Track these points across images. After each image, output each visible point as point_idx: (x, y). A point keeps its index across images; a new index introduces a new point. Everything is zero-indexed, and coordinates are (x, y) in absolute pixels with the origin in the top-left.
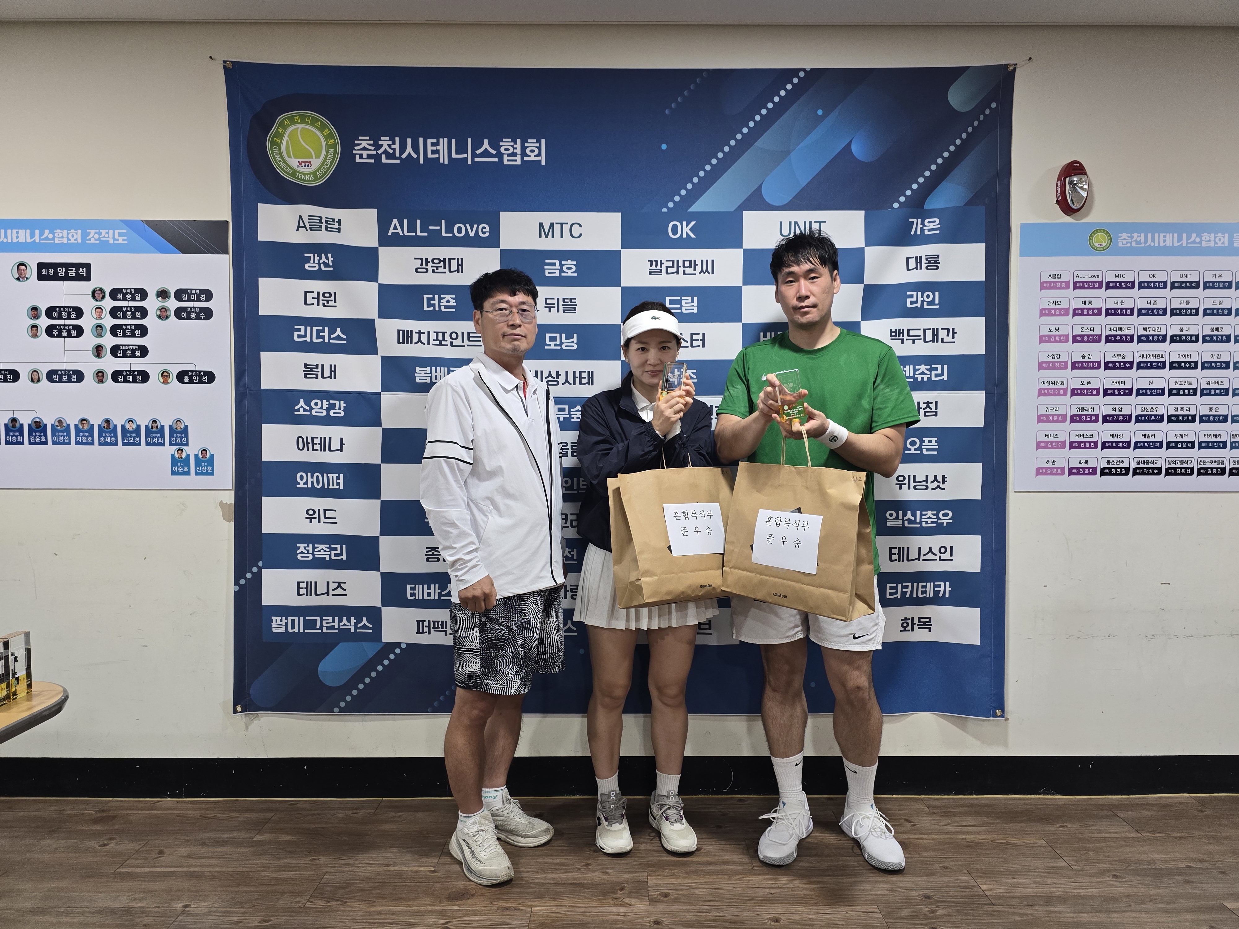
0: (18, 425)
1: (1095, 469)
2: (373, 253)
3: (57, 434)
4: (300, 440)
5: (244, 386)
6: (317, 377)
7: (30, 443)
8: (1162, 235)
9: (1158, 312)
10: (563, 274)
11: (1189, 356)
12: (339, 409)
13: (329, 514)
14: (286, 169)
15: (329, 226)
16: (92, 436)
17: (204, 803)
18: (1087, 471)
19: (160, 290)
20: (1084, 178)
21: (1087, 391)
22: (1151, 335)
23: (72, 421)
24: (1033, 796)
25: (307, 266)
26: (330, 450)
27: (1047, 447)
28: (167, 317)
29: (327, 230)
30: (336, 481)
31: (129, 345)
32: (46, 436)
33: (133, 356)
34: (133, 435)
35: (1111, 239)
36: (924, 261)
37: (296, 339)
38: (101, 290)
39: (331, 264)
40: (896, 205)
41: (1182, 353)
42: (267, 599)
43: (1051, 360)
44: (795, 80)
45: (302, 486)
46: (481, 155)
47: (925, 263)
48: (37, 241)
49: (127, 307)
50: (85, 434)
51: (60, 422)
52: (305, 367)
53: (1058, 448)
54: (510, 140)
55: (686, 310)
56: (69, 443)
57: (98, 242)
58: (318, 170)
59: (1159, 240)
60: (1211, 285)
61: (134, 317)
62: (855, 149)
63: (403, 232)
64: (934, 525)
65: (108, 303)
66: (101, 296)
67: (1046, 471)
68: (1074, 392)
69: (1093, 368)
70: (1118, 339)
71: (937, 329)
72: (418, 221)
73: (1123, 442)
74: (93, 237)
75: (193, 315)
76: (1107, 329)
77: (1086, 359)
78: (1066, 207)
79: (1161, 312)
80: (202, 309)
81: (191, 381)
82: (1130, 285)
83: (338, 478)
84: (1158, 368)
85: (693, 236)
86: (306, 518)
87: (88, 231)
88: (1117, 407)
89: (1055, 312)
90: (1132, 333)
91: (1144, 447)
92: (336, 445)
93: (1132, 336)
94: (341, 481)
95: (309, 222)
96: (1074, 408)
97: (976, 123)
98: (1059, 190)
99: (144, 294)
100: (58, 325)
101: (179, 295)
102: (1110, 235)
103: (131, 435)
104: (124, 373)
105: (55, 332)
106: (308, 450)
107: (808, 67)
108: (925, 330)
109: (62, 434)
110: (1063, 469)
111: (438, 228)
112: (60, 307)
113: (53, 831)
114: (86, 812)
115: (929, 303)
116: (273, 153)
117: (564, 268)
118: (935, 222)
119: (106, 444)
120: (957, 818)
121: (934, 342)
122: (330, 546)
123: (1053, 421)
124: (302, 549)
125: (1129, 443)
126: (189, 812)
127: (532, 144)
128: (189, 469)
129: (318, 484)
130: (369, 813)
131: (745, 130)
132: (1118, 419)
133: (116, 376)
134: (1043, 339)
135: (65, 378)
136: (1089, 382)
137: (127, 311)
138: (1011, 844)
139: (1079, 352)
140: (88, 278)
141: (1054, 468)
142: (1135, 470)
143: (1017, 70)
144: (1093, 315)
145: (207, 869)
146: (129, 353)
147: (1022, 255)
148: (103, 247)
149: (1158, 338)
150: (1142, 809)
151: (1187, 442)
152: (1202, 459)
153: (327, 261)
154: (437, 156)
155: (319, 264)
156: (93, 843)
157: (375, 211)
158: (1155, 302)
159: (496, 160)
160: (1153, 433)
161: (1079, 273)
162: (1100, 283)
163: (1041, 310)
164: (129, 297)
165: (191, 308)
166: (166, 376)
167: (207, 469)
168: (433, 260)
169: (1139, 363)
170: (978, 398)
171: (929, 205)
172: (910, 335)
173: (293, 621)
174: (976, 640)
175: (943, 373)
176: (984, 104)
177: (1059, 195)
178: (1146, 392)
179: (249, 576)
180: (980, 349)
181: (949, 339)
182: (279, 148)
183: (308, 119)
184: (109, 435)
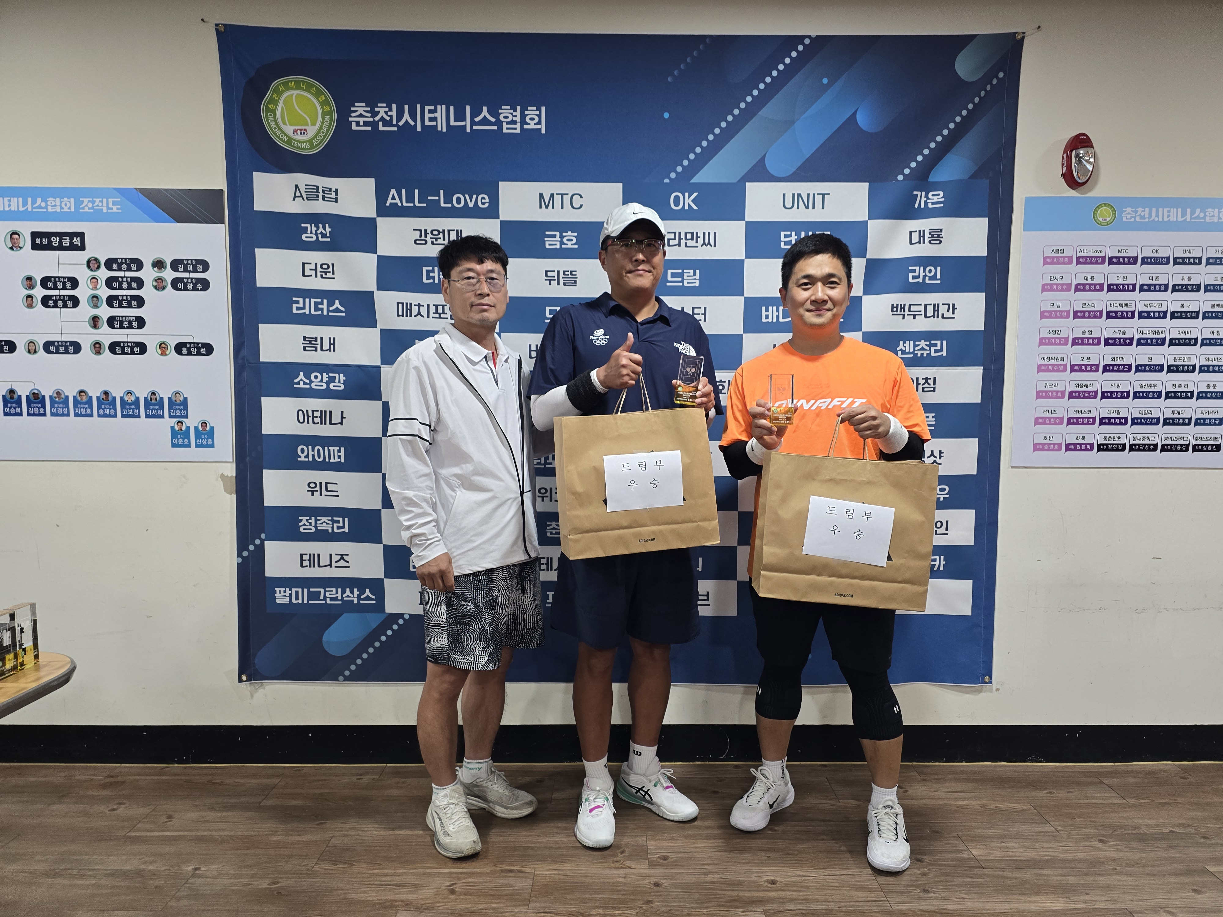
0: (16, 396)
1: (1092, 445)
2: (371, 224)
3: (56, 406)
4: (301, 413)
5: (243, 358)
6: (316, 350)
7: (29, 415)
8: (1166, 210)
9: (1160, 288)
10: (563, 246)
11: (1189, 332)
12: (339, 382)
13: (330, 487)
14: (282, 136)
15: (326, 195)
16: (91, 408)
17: (211, 768)
18: (1083, 447)
19: (156, 261)
20: (1090, 150)
21: (1086, 367)
22: (1152, 312)
23: (71, 392)
24: (1021, 764)
25: (304, 237)
26: (331, 423)
27: (1044, 423)
28: (164, 288)
29: (324, 200)
30: (337, 455)
31: (125, 316)
32: (44, 407)
33: (130, 327)
34: (131, 407)
35: (1115, 214)
36: (927, 235)
37: (294, 311)
38: (96, 260)
39: (328, 235)
40: (900, 178)
41: (1182, 330)
42: (271, 571)
43: (1052, 336)
44: (800, 48)
45: (303, 459)
46: (480, 123)
47: (928, 238)
48: (30, 209)
49: (122, 278)
51: (58, 393)
52: (304, 340)
53: (1055, 424)
54: (509, 107)
56: (68, 415)
57: (92, 211)
58: (313, 138)
59: (1164, 214)
60: (1213, 261)
61: (130, 288)
62: (861, 119)
63: (401, 202)
66: (96, 265)
67: (1043, 447)
69: (1093, 344)
70: (1119, 315)
71: (938, 305)
72: (416, 191)
73: (1120, 419)
74: (87, 206)
75: (190, 286)
76: (1109, 305)
77: (1087, 335)
78: (1071, 181)
79: (1163, 288)
80: (199, 280)
81: (189, 353)
82: (1133, 261)
83: (339, 451)
84: (1158, 344)
85: (695, 208)
86: (308, 491)
87: (81, 199)
88: (1116, 383)
89: (1057, 288)
90: (1133, 309)
91: (1141, 424)
92: (336, 419)
93: (1133, 313)
94: (342, 454)
95: (305, 192)
96: (1073, 384)
97: (983, 94)
98: (1064, 163)
99: (139, 264)
100: (54, 295)
101: (175, 265)
102: (1114, 210)
104: (122, 345)
106: (308, 423)
107: (814, 34)
109: (61, 405)
110: (1060, 445)
111: (437, 198)
112: (55, 277)
113: (63, 796)
114: (94, 777)
115: (931, 278)
116: (268, 120)
117: (565, 240)
118: (939, 195)
119: (105, 416)
120: (947, 785)
121: (934, 317)
122: (332, 518)
123: (1052, 397)
124: (304, 522)
125: (1126, 419)
126: (197, 778)
127: (531, 112)
128: (189, 441)
129: (319, 457)
130: (373, 779)
131: (749, 99)
132: (1117, 395)
133: (114, 347)
134: (1044, 315)
135: (62, 349)
136: (1089, 358)
137: (123, 281)
138: (1000, 810)
139: (1080, 328)
140: (82, 248)
141: (1051, 444)
142: (1131, 446)
143: (1026, 38)
144: (1095, 290)
145: (215, 833)
146: (126, 324)
147: (1025, 229)
148: (97, 216)
149: (1159, 314)
150: (1127, 776)
151: (1184, 419)
152: (1198, 436)
153: (324, 232)
154: (435, 123)
155: (316, 234)
156: (102, 808)
157: (372, 181)
158: (1157, 278)
159: (495, 128)
160: (1151, 409)
161: (1082, 248)
162: (1103, 259)
163: (1043, 286)
164: (124, 267)
165: (188, 279)
166: (164, 348)
167: (207, 441)
168: (432, 232)
169: (1139, 340)
170: (975, 374)
171: (934, 177)
172: (911, 310)
173: (297, 592)
174: (967, 611)
175: (942, 348)
176: (991, 74)
177: (1065, 168)
178: (1145, 368)
179: (251, 548)
180: (978, 324)
181: (950, 314)
182: (275, 115)
183: (303, 85)
184: (108, 406)
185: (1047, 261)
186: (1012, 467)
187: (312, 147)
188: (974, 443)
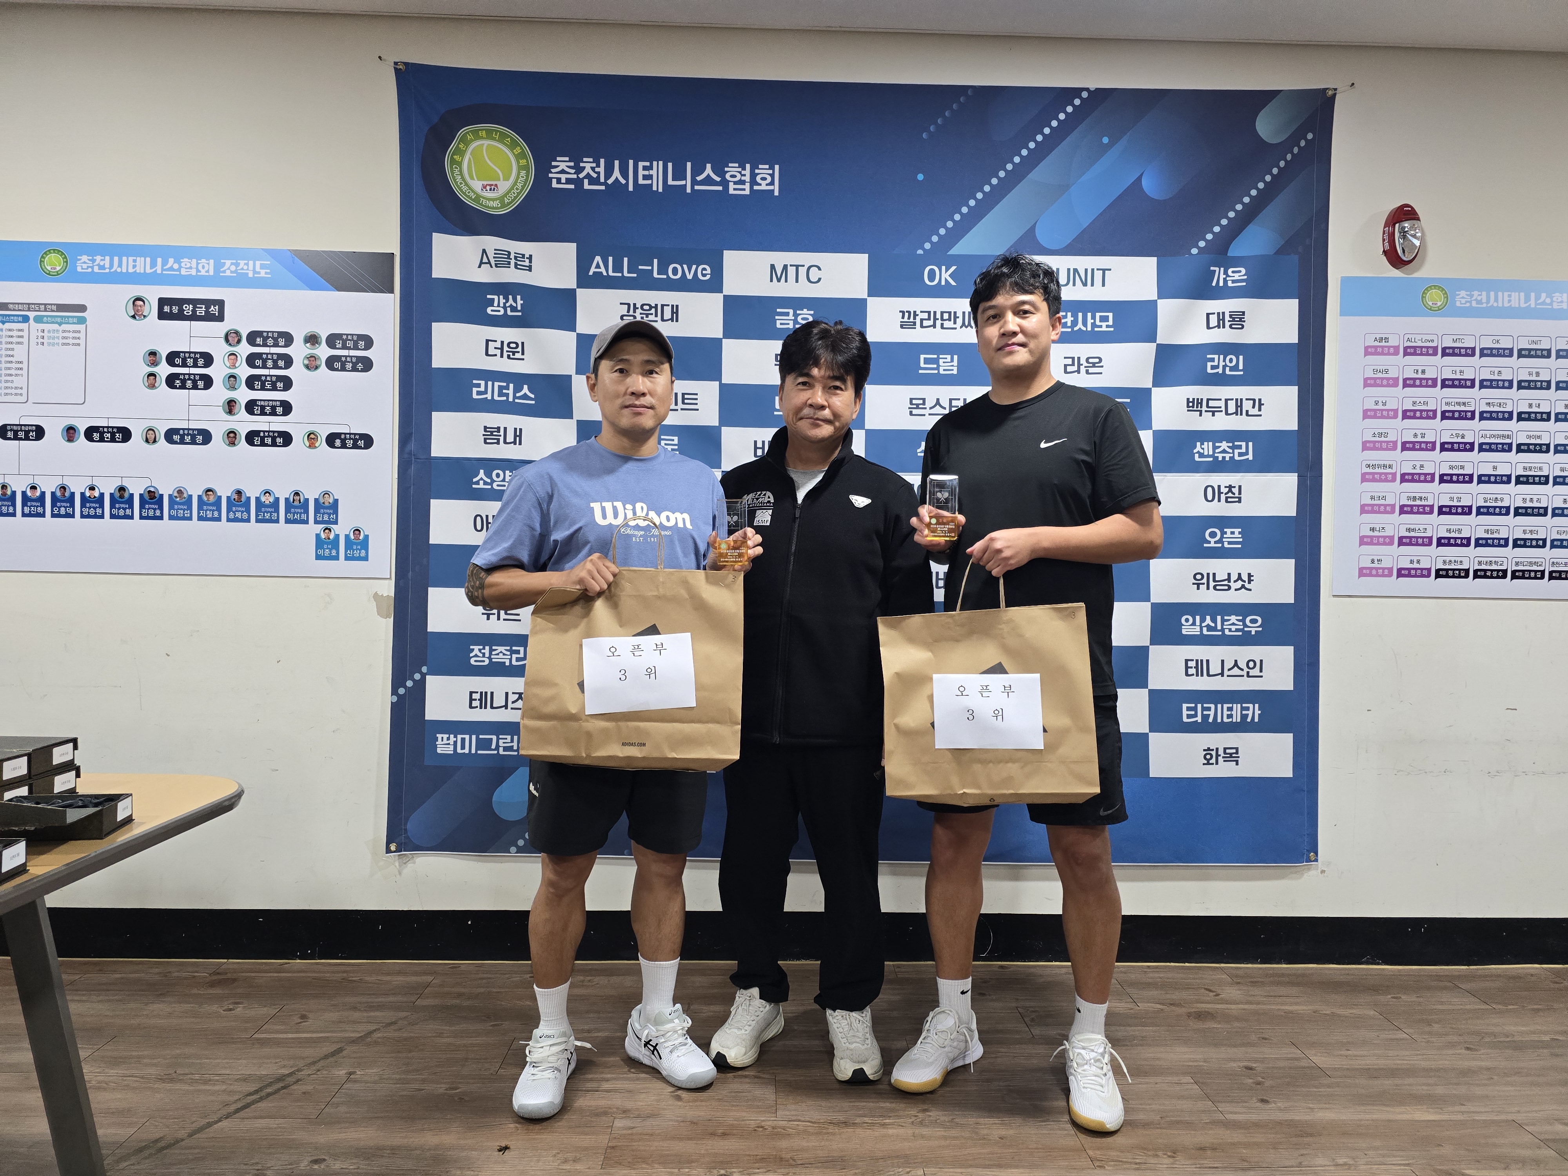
0: (126, 495)
1: (1429, 570)
2: (569, 296)
3: (176, 507)
4: (479, 519)
5: (410, 453)
6: (498, 443)
7: (142, 518)
8: (1506, 294)
9: (1503, 384)
11: (1539, 437)
14: (469, 193)
15: (519, 263)
16: (219, 510)
17: (343, 965)
18: (1419, 572)
19: (309, 335)
20: (1416, 223)
21: (1419, 477)
22: (1494, 412)
23: (195, 491)
24: (1355, 966)
25: (489, 310)
27: (1371, 543)
28: (317, 368)
29: (516, 267)
31: (268, 400)
32: (161, 508)
33: (273, 413)
35: (1447, 297)
36: (1227, 318)
37: (475, 396)
38: (237, 333)
39: (519, 308)
40: (1194, 251)
41: (1531, 434)
42: (432, 712)
43: (1377, 439)
44: (1077, 102)
46: (702, 183)
47: (1229, 321)
48: (159, 271)
49: (267, 354)
50: (211, 508)
51: (180, 492)
52: (485, 431)
53: (1384, 544)
54: (737, 165)
55: (944, 370)
56: (190, 518)
57: (235, 275)
58: (505, 195)
59: (1504, 299)
61: (276, 366)
62: (1147, 184)
63: (607, 270)
64: (1240, 633)
65: (245, 349)
66: (236, 340)
67: (1371, 572)
68: (1404, 478)
69: (1427, 450)
70: (1457, 415)
71: (1241, 400)
72: (626, 260)
73: (1462, 539)
74: (229, 269)
75: (349, 366)
76: (1444, 404)
77: (1419, 439)
78: (1394, 259)
79: (1506, 384)
80: (360, 359)
81: (344, 446)
82: (1470, 352)
84: (1503, 451)
85: (953, 283)
87: (222, 261)
88: (1455, 496)
89: (1382, 383)
90: (1472, 409)
91: (1487, 545)
93: (1473, 412)
95: (494, 257)
96: (1404, 497)
97: (1289, 157)
98: (1386, 237)
99: (288, 339)
100: (182, 374)
101: (332, 340)
102: (1446, 293)
103: (267, 509)
104: (262, 434)
105: (178, 383)
107: (1092, 86)
108: (1226, 400)
109: (182, 507)
110: (1390, 570)
111: (650, 268)
112: (185, 352)
114: (197, 974)
115: (1232, 369)
116: (453, 174)
118: (1240, 272)
119: (236, 520)
120: (1267, 988)
121: (1237, 415)
122: (511, 648)
123: (1379, 512)
124: (476, 652)
125: (1469, 539)
126: (329, 975)
127: (763, 170)
128: (338, 553)
131: (1017, 160)
132: (1457, 511)
133: (252, 437)
134: (1367, 414)
135: (188, 439)
137: (267, 359)
138: (1339, 1016)
139: (1411, 430)
140: (220, 318)
141: (1380, 568)
142: (1476, 571)
143: (1337, 95)
144: (1427, 386)
146: (268, 410)
147: (1342, 314)
148: (241, 281)
149: (1504, 415)
150: (1488, 980)
151: (1537, 540)
152: (1555, 561)
153: (514, 305)
154: (649, 182)
155: (505, 307)
156: (215, 1008)
157: (573, 246)
158: (1499, 372)
159: (720, 188)
160: (1497, 528)
161: (1410, 336)
162: (1435, 349)
163: (1366, 380)
164: (270, 342)
165: (346, 357)
166: (314, 439)
167: (360, 553)
168: (642, 306)
169: (1481, 445)
170: (1289, 481)
171: (1234, 251)
172: (1210, 405)
173: (463, 740)
174: (1287, 772)
175: (1247, 451)
176: (1298, 134)
177: (1387, 244)
178: (1489, 478)
179: (409, 684)
180: (1291, 423)
181: (1255, 411)
182: (461, 168)
183: (496, 135)
184: (240, 509)
185: (1369, 351)
186: (1334, 596)
187: (503, 205)
188: (1289, 565)
